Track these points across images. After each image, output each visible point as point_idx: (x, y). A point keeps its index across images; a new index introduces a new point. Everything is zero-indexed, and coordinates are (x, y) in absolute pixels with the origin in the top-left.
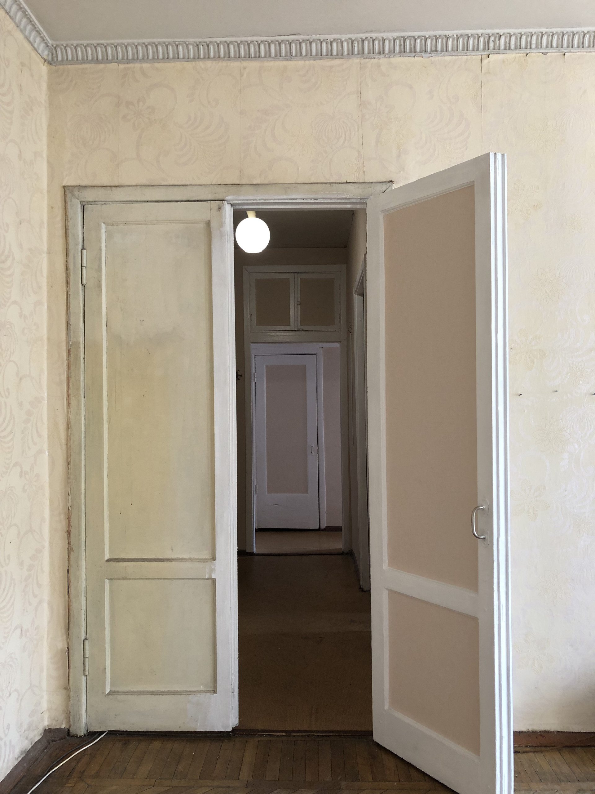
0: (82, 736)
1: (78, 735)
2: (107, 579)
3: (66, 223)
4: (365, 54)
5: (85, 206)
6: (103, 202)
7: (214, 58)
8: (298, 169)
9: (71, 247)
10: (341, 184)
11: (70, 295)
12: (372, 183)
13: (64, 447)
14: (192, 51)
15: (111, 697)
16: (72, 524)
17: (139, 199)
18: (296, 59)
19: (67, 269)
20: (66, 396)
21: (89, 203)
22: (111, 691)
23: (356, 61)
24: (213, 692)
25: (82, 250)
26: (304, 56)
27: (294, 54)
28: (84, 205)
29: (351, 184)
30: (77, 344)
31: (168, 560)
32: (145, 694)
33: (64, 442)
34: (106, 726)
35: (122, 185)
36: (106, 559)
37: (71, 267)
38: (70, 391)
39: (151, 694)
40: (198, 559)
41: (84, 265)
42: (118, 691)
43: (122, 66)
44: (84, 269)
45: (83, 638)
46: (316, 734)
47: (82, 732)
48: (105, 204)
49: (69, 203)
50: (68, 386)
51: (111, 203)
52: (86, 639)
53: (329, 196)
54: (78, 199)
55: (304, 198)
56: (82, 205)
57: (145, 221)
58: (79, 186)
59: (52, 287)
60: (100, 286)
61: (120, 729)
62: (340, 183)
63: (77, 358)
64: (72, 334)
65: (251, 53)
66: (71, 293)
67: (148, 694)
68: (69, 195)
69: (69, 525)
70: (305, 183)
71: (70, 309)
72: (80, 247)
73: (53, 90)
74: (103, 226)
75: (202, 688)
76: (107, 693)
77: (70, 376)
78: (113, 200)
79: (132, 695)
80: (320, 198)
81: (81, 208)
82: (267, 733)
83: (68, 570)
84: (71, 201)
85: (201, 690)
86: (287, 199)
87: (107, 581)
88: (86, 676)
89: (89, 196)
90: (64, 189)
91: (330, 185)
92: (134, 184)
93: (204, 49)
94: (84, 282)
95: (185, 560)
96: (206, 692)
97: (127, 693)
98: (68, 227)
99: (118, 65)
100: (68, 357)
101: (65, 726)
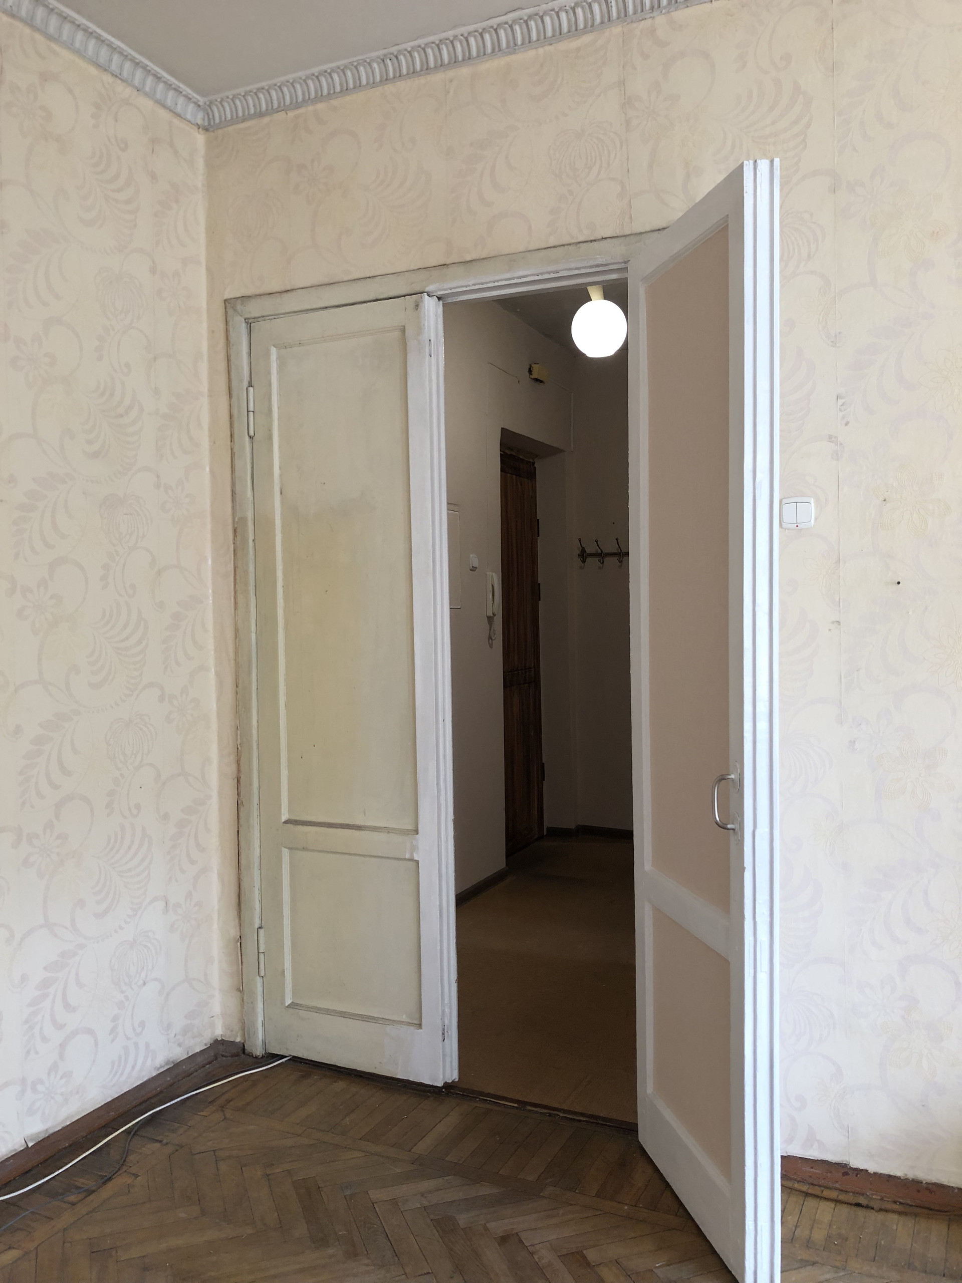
0: (259, 1056)
1: (254, 1054)
2: (285, 847)
3: (228, 350)
4: (629, 16)
5: (252, 324)
6: (272, 315)
7: (408, 74)
8: (530, 227)
9: (234, 383)
10: (593, 243)
11: (234, 453)
12: (641, 233)
13: (233, 662)
14: (377, 70)
15: (291, 1010)
16: (242, 768)
17: (314, 307)
18: (522, 50)
19: (231, 417)
20: (233, 594)
21: (256, 319)
22: (293, 1002)
23: (617, 30)
24: (419, 1027)
25: (248, 388)
26: (536, 41)
27: (519, 42)
28: (250, 323)
29: (609, 240)
30: (243, 520)
31: (359, 828)
32: (332, 1014)
33: (232, 655)
34: (287, 1049)
35: (295, 288)
36: (283, 821)
37: (235, 413)
38: (237, 586)
39: (339, 1015)
40: (398, 830)
41: (251, 409)
42: (301, 1004)
43: (291, 114)
44: (251, 414)
45: (257, 926)
46: (561, 1115)
47: (259, 1052)
48: (275, 318)
49: (230, 323)
50: (235, 580)
51: (282, 316)
52: (260, 928)
53: (573, 265)
54: (241, 316)
55: (538, 272)
56: (248, 324)
57: (323, 337)
58: (243, 297)
59: (214, 443)
60: (270, 437)
61: (303, 1056)
62: (591, 241)
63: (245, 541)
64: (238, 507)
65: (457, 55)
66: (235, 450)
67: (336, 1014)
68: (230, 312)
69: (239, 771)
70: (539, 249)
71: (235, 472)
72: (246, 384)
73: (211, 167)
74: (274, 350)
75: (404, 1018)
76: (287, 1005)
77: (236, 565)
78: (283, 311)
79: (316, 1012)
80: (561, 270)
81: (247, 328)
82: (492, 1100)
83: (238, 831)
84: (233, 321)
85: (403, 1020)
86: (513, 278)
87: (285, 850)
88: (262, 977)
89: (254, 309)
90: (225, 303)
91: (576, 246)
92: (309, 284)
93: (393, 65)
94: (252, 433)
95: (380, 830)
96: (409, 1024)
97: (311, 1010)
98: (231, 356)
99: (287, 114)
100: (234, 539)
101: (238, 1040)
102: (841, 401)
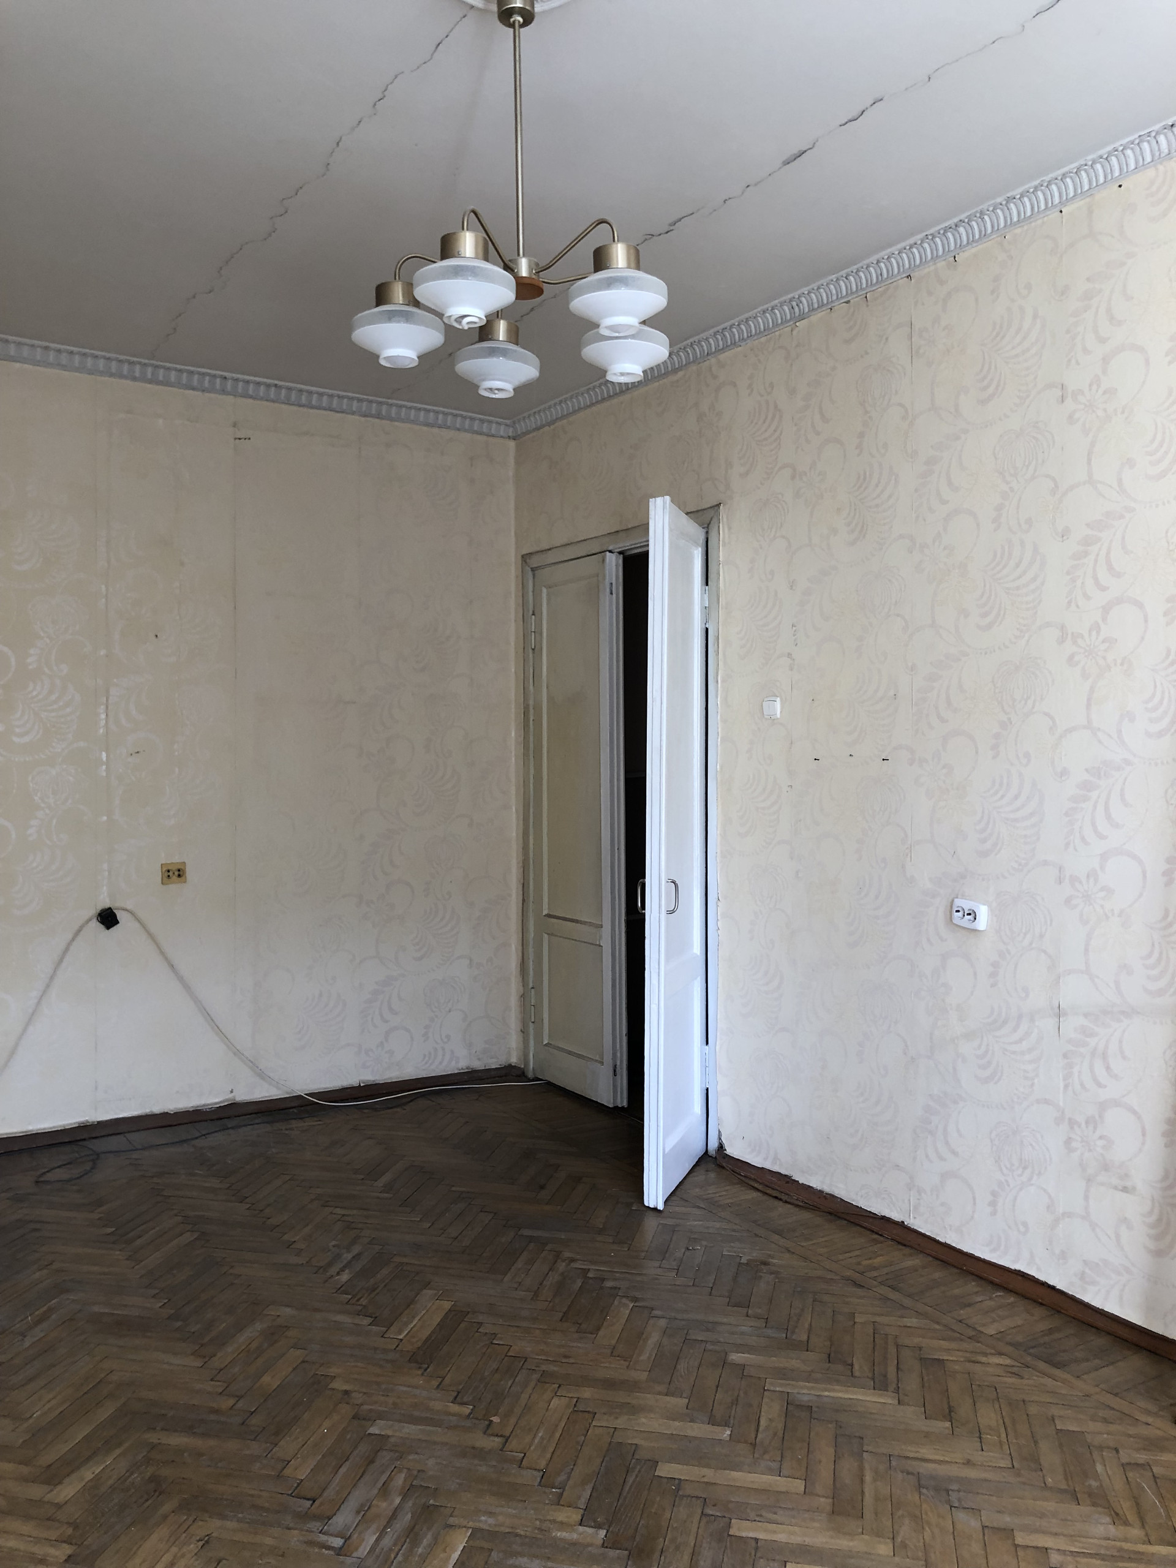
0: (530, 1078)
1: (528, 1077)
2: (545, 933)
3: (524, 590)
5: (534, 573)
6: (543, 566)
9: (526, 612)
11: (525, 660)
12: (705, 509)
15: (546, 1048)
17: (561, 560)
19: (524, 635)
21: (536, 568)
22: (547, 1042)
24: (602, 1064)
25: (532, 616)
28: (534, 571)
31: (577, 921)
32: (565, 1052)
34: (544, 1075)
36: (544, 914)
37: (526, 633)
41: (534, 630)
42: (551, 1044)
44: (533, 633)
45: (531, 986)
47: (530, 1075)
48: (544, 568)
49: (524, 572)
51: (548, 566)
52: (533, 987)
54: (529, 566)
56: (532, 572)
57: (565, 581)
58: (530, 553)
60: (542, 650)
64: (526, 696)
66: (525, 658)
68: (524, 563)
69: (524, 878)
71: (525, 673)
72: (531, 612)
73: (518, 463)
74: (544, 590)
75: (597, 1057)
76: (544, 1044)
78: (548, 563)
79: (558, 1050)
81: (532, 575)
84: (526, 570)
85: (596, 1059)
87: (546, 936)
89: (535, 562)
90: (522, 557)
92: (558, 545)
94: (533, 647)
95: (587, 924)
96: (599, 1062)
97: (556, 1048)
98: (525, 593)
101: (522, 1067)
102: (794, 628)
